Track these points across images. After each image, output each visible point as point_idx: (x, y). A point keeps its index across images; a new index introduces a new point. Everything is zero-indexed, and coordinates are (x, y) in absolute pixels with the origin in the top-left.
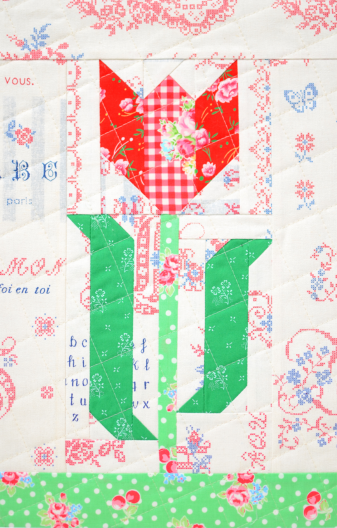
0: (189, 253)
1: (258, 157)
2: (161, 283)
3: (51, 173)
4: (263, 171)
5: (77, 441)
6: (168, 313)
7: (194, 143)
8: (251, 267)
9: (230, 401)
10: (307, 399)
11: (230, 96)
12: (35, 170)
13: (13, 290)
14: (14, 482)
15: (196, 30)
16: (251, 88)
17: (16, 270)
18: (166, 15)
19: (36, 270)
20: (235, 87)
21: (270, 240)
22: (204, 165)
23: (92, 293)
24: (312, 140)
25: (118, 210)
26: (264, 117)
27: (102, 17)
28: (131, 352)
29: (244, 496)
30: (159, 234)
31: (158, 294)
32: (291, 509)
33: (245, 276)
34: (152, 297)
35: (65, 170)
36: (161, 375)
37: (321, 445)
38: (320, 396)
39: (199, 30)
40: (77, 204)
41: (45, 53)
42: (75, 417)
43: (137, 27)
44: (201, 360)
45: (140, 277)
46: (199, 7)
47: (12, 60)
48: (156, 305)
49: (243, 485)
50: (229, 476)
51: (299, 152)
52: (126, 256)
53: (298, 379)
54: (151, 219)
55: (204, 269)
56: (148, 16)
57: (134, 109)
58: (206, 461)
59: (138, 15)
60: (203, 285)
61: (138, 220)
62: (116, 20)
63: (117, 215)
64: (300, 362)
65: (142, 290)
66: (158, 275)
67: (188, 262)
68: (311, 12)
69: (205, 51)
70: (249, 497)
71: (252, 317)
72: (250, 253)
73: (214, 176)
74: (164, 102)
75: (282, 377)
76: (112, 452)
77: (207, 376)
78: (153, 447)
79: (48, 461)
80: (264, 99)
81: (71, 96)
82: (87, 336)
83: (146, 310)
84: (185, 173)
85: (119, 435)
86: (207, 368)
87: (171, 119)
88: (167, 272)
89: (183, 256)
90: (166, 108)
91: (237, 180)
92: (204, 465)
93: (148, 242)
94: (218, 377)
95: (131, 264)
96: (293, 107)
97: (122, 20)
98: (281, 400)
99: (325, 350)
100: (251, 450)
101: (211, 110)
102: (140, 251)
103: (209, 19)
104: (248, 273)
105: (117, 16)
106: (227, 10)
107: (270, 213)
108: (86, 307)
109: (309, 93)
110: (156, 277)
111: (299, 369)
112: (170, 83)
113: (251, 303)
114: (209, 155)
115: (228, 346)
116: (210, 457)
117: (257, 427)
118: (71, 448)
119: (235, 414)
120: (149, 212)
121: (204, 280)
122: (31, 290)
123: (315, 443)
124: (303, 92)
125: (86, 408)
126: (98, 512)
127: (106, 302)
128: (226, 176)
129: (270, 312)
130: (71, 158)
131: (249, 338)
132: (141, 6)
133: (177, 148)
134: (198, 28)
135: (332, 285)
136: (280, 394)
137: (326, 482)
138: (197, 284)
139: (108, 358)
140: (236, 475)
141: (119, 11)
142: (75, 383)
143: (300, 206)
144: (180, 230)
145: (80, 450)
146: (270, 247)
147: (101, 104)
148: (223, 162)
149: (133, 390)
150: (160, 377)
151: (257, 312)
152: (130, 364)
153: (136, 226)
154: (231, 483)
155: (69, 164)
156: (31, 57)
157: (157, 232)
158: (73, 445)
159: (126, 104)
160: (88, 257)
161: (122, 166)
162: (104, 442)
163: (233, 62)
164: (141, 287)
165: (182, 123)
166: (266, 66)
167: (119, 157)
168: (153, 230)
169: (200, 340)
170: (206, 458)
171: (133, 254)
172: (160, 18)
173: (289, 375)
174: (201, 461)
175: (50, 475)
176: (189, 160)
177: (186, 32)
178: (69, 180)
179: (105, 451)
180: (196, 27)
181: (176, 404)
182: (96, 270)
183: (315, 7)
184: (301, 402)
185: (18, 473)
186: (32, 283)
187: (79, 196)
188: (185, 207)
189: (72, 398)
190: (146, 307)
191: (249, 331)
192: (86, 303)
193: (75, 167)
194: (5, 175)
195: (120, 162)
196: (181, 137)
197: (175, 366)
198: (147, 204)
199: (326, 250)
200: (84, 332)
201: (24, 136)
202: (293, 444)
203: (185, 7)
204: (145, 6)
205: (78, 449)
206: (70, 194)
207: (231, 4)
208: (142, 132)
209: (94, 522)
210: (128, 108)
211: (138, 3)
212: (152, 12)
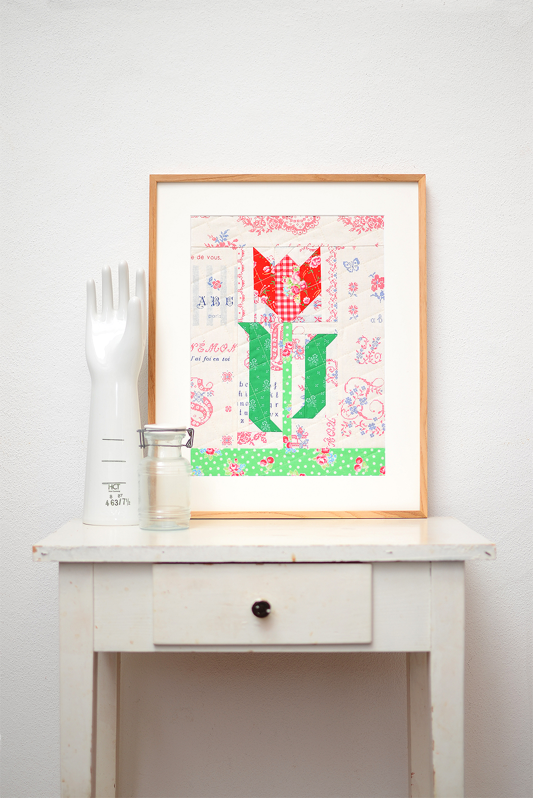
0: (297, 341)
1: (331, 294)
2: (283, 355)
3: (230, 303)
4: (333, 301)
5: (243, 433)
6: (287, 370)
7: (299, 288)
8: (327, 348)
9: (317, 413)
10: (355, 412)
11: (317, 265)
12: (222, 301)
13: (212, 359)
14: (212, 453)
15: (300, 233)
16: (327, 260)
17: (213, 349)
18: (285, 225)
19: (223, 349)
20: (319, 260)
21: (337, 334)
22: (304, 298)
23: (250, 361)
24: (357, 285)
25: (263, 320)
26: (333, 275)
27: (254, 226)
28: (270, 389)
29: (325, 460)
30: (283, 332)
31: (282, 361)
32: (348, 466)
33: (325, 352)
34: (279, 362)
35: (237, 301)
37: (362, 434)
38: (362, 410)
39: (302, 233)
40: (243, 317)
41: (227, 244)
42: (242, 421)
43: (271, 231)
44: (303, 393)
45: (273, 352)
46: (302, 221)
47: (210, 247)
48: (281, 366)
49: (324, 454)
50: (318, 450)
51: (350, 292)
52: (267, 342)
53: (351, 402)
54: (279, 324)
55: (304, 349)
56: (276, 226)
57: (270, 271)
59: (272, 225)
60: (304, 356)
61: (273, 325)
62: (261, 228)
63: (262, 322)
64: (352, 393)
65: (274, 359)
66: (282, 352)
67: (297, 345)
69: (304, 243)
70: (327, 460)
71: (328, 372)
72: (327, 341)
73: (309, 304)
74: (284, 268)
75: (343, 401)
76: (260, 438)
77: (306, 400)
78: (280, 435)
79: (229, 443)
80: (334, 266)
81: (239, 265)
83: (277, 369)
84: (295, 302)
85: (264, 429)
86: (306, 396)
87: (288, 276)
88: (286, 350)
89: (294, 342)
90: (286, 271)
91: (320, 305)
92: (305, 444)
93: (277, 336)
94: (311, 401)
95: (269, 346)
96: (348, 270)
97: (264, 228)
98: (343, 412)
99: (364, 388)
100: (328, 437)
101: (308, 272)
102: (273, 340)
103: (306, 227)
105: (262, 226)
106: (315, 222)
107: (337, 321)
108: (248, 367)
109: (355, 263)
111: (351, 397)
112: (288, 258)
113: (327, 365)
114: (307, 294)
115: (317, 386)
116: (308, 440)
117: (331, 425)
119: (320, 419)
120: (278, 321)
121: (304, 354)
122: (221, 360)
123: (359, 433)
124: (352, 262)
125: (248, 417)
126: (253, 468)
127: (257, 365)
128: (315, 303)
129: (337, 369)
130: (240, 295)
131: (327, 382)
133: (291, 290)
135: (367, 356)
136: (342, 409)
137: (365, 453)
138: (301, 356)
139: (258, 392)
140: (321, 449)
141: (263, 223)
142: (242, 404)
143: (351, 318)
144: (293, 330)
146: (336, 338)
147: (254, 269)
148: (313, 297)
149: (271, 407)
150: (283, 401)
151: (331, 369)
152: (268, 395)
153: (271, 328)
154: (318, 453)
155: (239, 298)
156: (220, 246)
158: (241, 435)
159: (266, 269)
160: (248, 343)
161: (265, 299)
162: (256, 433)
163: (318, 248)
164: (274, 357)
165: (294, 278)
166: (334, 250)
167: (264, 295)
168: (280, 330)
169: (303, 383)
170: (306, 441)
171: (270, 342)
172: (282, 227)
173: (346, 400)
174: (303, 442)
175: (230, 449)
176: (297, 296)
177: (295, 234)
178: (239, 306)
179: (257, 437)
180: (300, 231)
181: (291, 414)
182: (252, 349)
183: (358, 220)
184: (352, 413)
185: (214, 449)
186: (221, 356)
187: (244, 313)
188: (295, 319)
189: (241, 411)
190: (277, 367)
191: (327, 379)
192: (247, 365)
193: (242, 300)
194: (207, 304)
195: (264, 297)
196: (293, 285)
197: (291, 395)
198: (277, 317)
199: (365, 339)
200: (247, 380)
201: (217, 284)
202: (349, 434)
203: (295, 221)
204: (275, 221)
205: (243, 437)
206: (240, 313)
207: (317, 219)
208: (274, 282)
209: (252, 473)
210: (267, 271)
211: (272, 220)
212: (279, 224)
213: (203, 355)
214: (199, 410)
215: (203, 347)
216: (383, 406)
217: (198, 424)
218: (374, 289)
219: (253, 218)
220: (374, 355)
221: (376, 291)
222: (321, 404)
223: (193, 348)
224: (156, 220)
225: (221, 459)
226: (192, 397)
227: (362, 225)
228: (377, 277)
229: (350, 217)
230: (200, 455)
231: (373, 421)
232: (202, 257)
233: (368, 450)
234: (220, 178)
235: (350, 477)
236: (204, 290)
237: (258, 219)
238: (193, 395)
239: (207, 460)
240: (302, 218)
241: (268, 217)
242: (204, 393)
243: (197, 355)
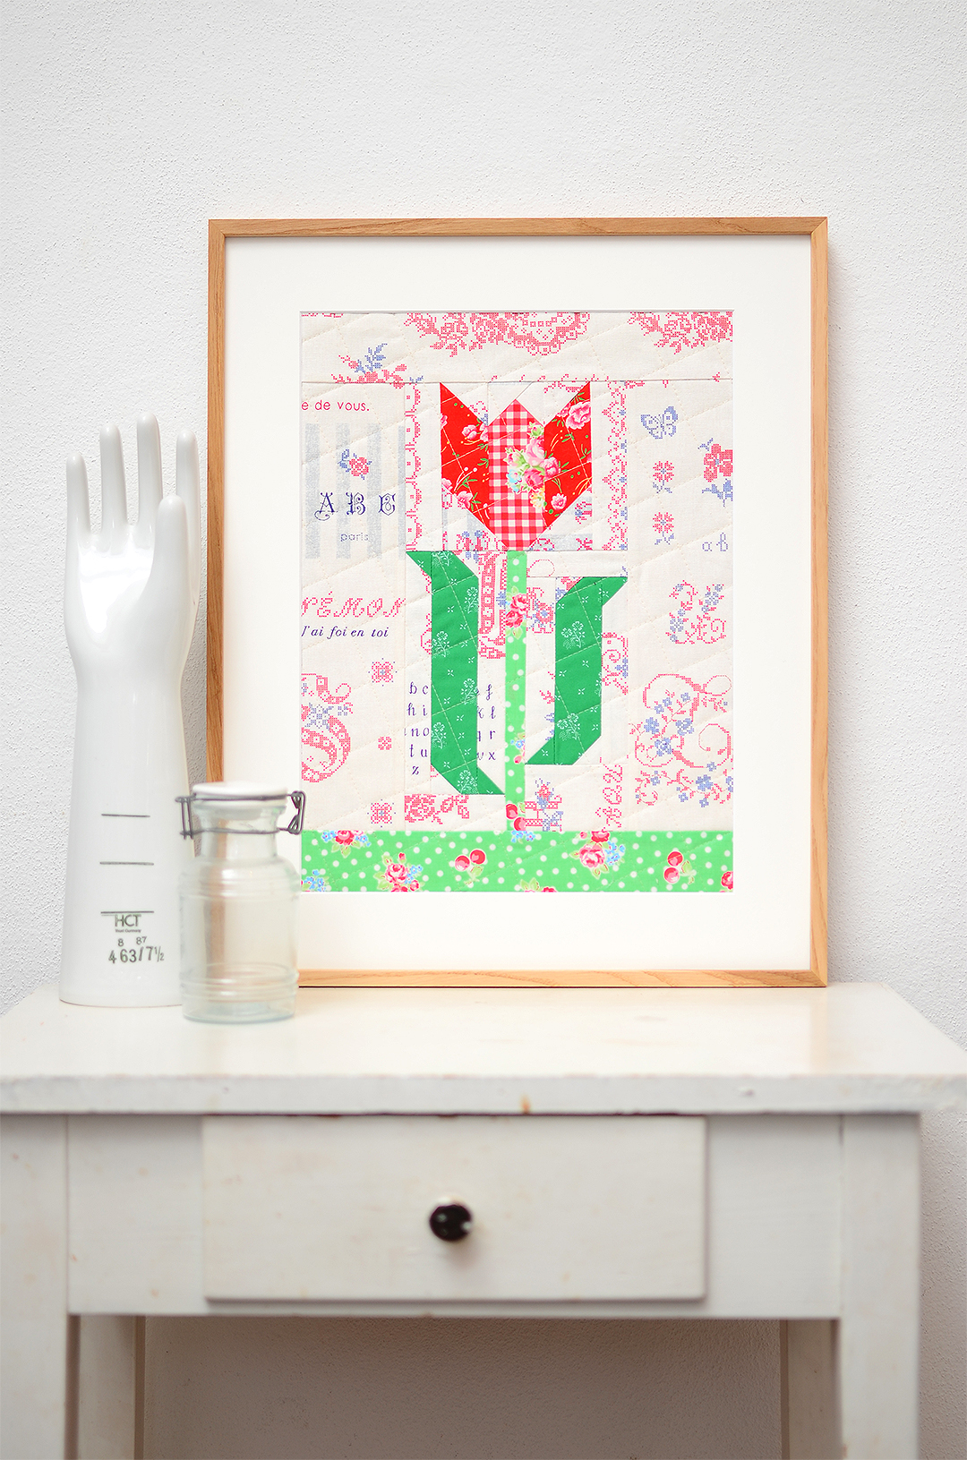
0: (537, 592)
1: (612, 488)
2: (507, 624)
3: (388, 507)
4: (617, 503)
5: (417, 797)
6: (516, 657)
7: (543, 473)
8: (605, 608)
9: (582, 752)
10: (667, 750)
11: (581, 422)
12: (371, 503)
13: (348, 633)
14: (349, 841)
15: (545, 350)
16: (605, 412)
17: (351, 611)
18: (512, 333)
19: (372, 610)
20: (587, 412)
21: (626, 578)
22: (554, 497)
23: (434, 636)
24: (671, 468)
25: (461, 546)
26: (619, 444)
27: (442, 335)
28: (476, 699)
29: (598, 856)
30: (505, 572)
31: (504, 637)
32: (651, 871)
33: (598, 616)
34: (498, 639)
35: (403, 503)
36: (508, 724)
37: (682, 801)
38: (681, 747)
39: (548, 350)
40: (417, 540)
41: (381, 376)
42: (415, 770)
43: (480, 347)
44: (551, 708)
45: (484, 618)
46: (549, 324)
47: (345, 383)
48: (502, 649)
49: (598, 844)
50: (582, 835)
51: (657, 482)
52: (470, 595)
53: (657, 728)
54: (497, 555)
55: (554, 610)
56: (492, 334)
57: (478, 437)
58: (557, 818)
59: (482, 334)
60: (553, 627)
61: (483, 557)
62: (458, 339)
63: (461, 551)
64: (659, 709)
65: (487, 632)
66: (504, 616)
67: (537, 602)
68: (671, 327)
69: (555, 373)
70: (604, 858)
71: (606, 661)
72: (604, 592)
73: (564, 509)
74: (510, 429)
75: (639, 726)
76: (455, 808)
77: (558, 724)
78: (500, 802)
79: (386, 818)
80: (619, 425)
81: (409, 423)
82: (429, 682)
83: (492, 654)
84: (534, 506)
85: (463, 789)
86: (559, 715)
87: (518, 447)
88: (514, 612)
89: (531, 596)
90: (513, 436)
91: (590, 513)
92: (555, 822)
93: (493, 580)
94: (569, 726)
95: (475, 604)
96: (651, 433)
97: (464, 338)
98: (639, 751)
99: (686, 697)
100: (606, 805)
101: (562, 438)
102: (485, 590)
103: (559, 337)
104: (601, 614)
105: (459, 334)
106: (579, 327)
107: (625, 549)
109: (668, 418)
110: (502, 618)
111: (658, 717)
112: (517, 407)
113: (605, 646)
114: (559, 487)
115: (581, 692)
116: (561, 813)
117: (612, 780)
118: (411, 804)
119: (588, 766)
120: (494, 548)
121: (554, 621)
122: (368, 633)
123: (675, 798)
124: (661, 416)
125: (428, 760)
126: (440, 874)
127: (448, 646)
128: (578, 508)
129: (625, 656)
130: (410, 490)
131: (603, 683)
132: (484, 324)
133: (524, 479)
134: (547, 347)
135: (693, 627)
136: (638, 744)
137: (689, 841)
138: (547, 626)
139: (451, 705)
140: (589, 833)
141: (461, 329)
142: (415, 732)
143: (658, 541)
144: (528, 567)
145: (420, 806)
146: (625, 585)
147: (442, 431)
148: (574, 493)
149: (478, 739)
150: (507, 726)
151: (612, 656)
152: (473, 712)
153: (480, 564)
154: (584, 842)
155: (408, 497)
156: (365, 380)
157: (503, 570)
158: (413, 800)
159: (469, 431)
160: (429, 597)
161: (465, 498)
162: (446, 797)
163: (585, 384)
164: (486, 629)
165: (530, 451)
166: (621, 388)
167: (463, 489)
168: (499, 567)
169: (550, 685)
170: (557, 814)
171: (477, 594)
172: (505, 337)
173: (647, 724)
174: (551, 818)
175: (388, 833)
176: (538, 492)
177: (534, 352)
178: (408, 514)
179: (447, 807)
180: (545, 347)
181: (524, 755)
182: (437, 611)
183: (676, 322)
184: (660, 754)
185: (352, 832)
186: (368, 625)
187: (419, 531)
188: (533, 543)
189: (412, 749)
190: (492, 650)
191: (603, 677)
192: (427, 647)
193: (415, 500)
194: (338, 509)
195: (463, 494)
196: (529, 467)
197: (524, 713)
198: (492, 539)
199: (686, 588)
200: (425, 678)
201: (359, 466)
202: (652, 799)
203: (533, 324)
204: (489, 323)
205: (417, 805)
206: (410, 530)
207: (583, 320)
208: (487, 461)
209: (435, 886)
210: (471, 436)
211: (481, 321)
212: (497, 330)
213: (328, 623)
214: (320, 746)
215: (329, 607)
216: (729, 738)
217: (316, 777)
218: (710, 476)
219: (439, 316)
220: (708, 623)
221: (715, 482)
222: (590, 733)
223: (306, 608)
224: (224, 321)
225: (369, 855)
226: (303, 717)
227: (683, 332)
228: (716, 449)
229: (656, 314)
230: (322, 846)
231: (706, 771)
232: (327, 406)
233: (695, 835)
234: (365, 226)
235: (654, 895)
236: (332, 479)
237: (451, 320)
238: (306, 711)
239: (338, 856)
240: (548, 317)
241: (473, 314)
242: (330, 708)
243: (316, 623)
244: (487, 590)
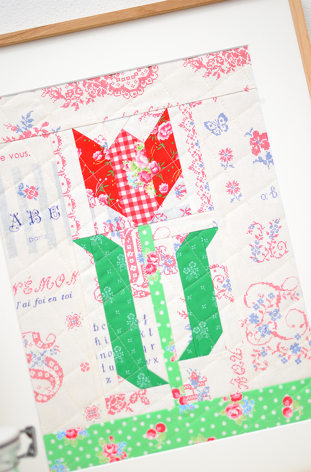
0: (162, 249)
1: (196, 172)
2: (147, 273)
3: (55, 214)
4: (201, 181)
5: (113, 397)
6: (157, 293)
7: (150, 172)
8: (208, 249)
9: (213, 345)
10: (267, 332)
11: (167, 135)
12: (44, 214)
13: (46, 300)
14: (75, 436)
15: (134, 94)
16: (181, 126)
17: (45, 286)
18: (111, 88)
19: (59, 283)
20: (170, 127)
21: (217, 228)
22: (160, 186)
23: (102, 291)
24: (230, 152)
25: (107, 230)
26: (194, 144)
27: (67, 98)
28: (138, 326)
29: (238, 410)
30: (139, 240)
31: (147, 282)
32: (274, 412)
33: (205, 256)
34: (143, 284)
35: (64, 210)
36: (161, 337)
37: (284, 363)
38: (275, 328)
39: (136, 94)
40: (78, 232)
41: (33, 132)
42: (108, 380)
43: (93, 101)
44: (187, 321)
45: (132, 272)
46: (133, 77)
47: (11, 141)
48: (147, 290)
49: (236, 402)
50: (225, 399)
51: (223, 163)
52: (120, 260)
53: (257, 319)
54: (131, 231)
55: (175, 258)
56: (99, 91)
57: (103, 158)
58: (206, 391)
59: (92, 92)
60: (177, 268)
61: (123, 233)
62: (78, 99)
63: (108, 233)
64: (256, 307)
65: (135, 281)
66: (145, 268)
67: (164, 255)
68: (211, 64)
69: (144, 108)
70: (242, 411)
71: (216, 283)
72: (205, 240)
73: (168, 192)
74: (123, 148)
75: (246, 321)
76: (139, 399)
77: (194, 331)
78: (167, 389)
79: (96, 415)
80: (192, 131)
81: (58, 158)
82: (105, 321)
83: (142, 295)
84: (148, 194)
85: (142, 386)
86: (193, 325)
87: (130, 159)
88: (150, 265)
89: (159, 252)
90: (125, 152)
91: (185, 191)
92: (205, 394)
93: (133, 247)
94: (201, 330)
95: (124, 265)
96: (213, 132)
97: (81, 98)
98: (249, 337)
99: (271, 295)
100: (236, 376)
101: (157, 147)
102: (128, 254)
103: (142, 84)
104: (206, 254)
105: (78, 96)
106: (153, 75)
107: (212, 209)
108: (100, 301)
109: (222, 121)
110: (143, 270)
111: (257, 312)
112: (124, 134)
113: (213, 274)
114: (162, 178)
115: (204, 307)
116: (208, 388)
117: (237, 359)
118: (110, 403)
119: (219, 353)
120: (129, 227)
121: (177, 265)
122: (59, 298)
123: (279, 362)
124: (217, 120)
125: (115, 372)
126: (139, 444)
127: (113, 295)
128: (177, 190)
129: (227, 278)
130: (67, 200)
131: (217, 298)
132: (93, 86)
133: (138, 178)
134: (136, 92)
135: (266, 250)
136: (247, 332)
137: (294, 388)
138: (173, 269)
139: (122, 333)
140: (229, 397)
141: (78, 92)
142: (103, 356)
143: (232, 200)
144: (153, 234)
145: (116, 403)
146: (217, 232)
147: (80, 159)
148: (172, 181)
149: (145, 352)
150: (161, 339)
151: (219, 279)
152: (137, 334)
153: (122, 238)
154: (227, 403)
155: (67, 205)
156: (24, 137)
157: (138, 239)
158: (111, 400)
159: (97, 155)
160: (94, 266)
161: (104, 198)
162: (132, 393)
163: (164, 110)
164: (135, 279)
165: (139, 160)
166: (188, 108)
167: (101, 193)
168: (134, 238)
169: (183, 307)
170: (205, 389)
171: (124, 258)
172: (108, 91)
173: (251, 318)
174: (202, 392)
175: (99, 425)
176: (149, 185)
178: (69, 216)
179: (134, 399)
180: (134, 92)
181: (176, 355)
182: (101, 274)
183: (213, 60)
184: (263, 336)
185: (76, 429)
186: (58, 293)
187: (78, 225)
188: (153, 218)
189: (103, 367)
190: (141, 292)
191: (216, 294)
192: (99, 299)
193: (71, 206)
194: (23, 222)
195: (102, 196)
196: (140, 170)
197: (170, 328)
198: (126, 221)
199: (257, 226)
200: (102, 319)
201: (31, 192)
202: (264, 366)
203: (123, 80)
204: (95, 85)
206: (72, 226)
207: (154, 70)
208: (112, 172)
209: (137, 452)
210: (99, 158)
211: (90, 84)
212: (101, 88)
213: (32, 297)
214: (43, 378)
215: (31, 286)
216: (305, 316)
217: (45, 398)
218: (256, 152)
219: (63, 87)
220: (275, 245)
221: (260, 155)
222: (215, 331)
223: (16, 290)
225: (90, 442)
226: (29, 361)
227: (219, 65)
228: (256, 134)
229: (200, 57)
230: (58, 442)
231: (295, 341)
232: (3, 158)
233: (297, 383)
235: (279, 427)
236: (16, 204)
237: (71, 88)
238: (30, 357)
239: (70, 447)
240: (132, 73)
241: (84, 81)
242: (45, 352)
243: (25, 299)
244: (130, 254)
